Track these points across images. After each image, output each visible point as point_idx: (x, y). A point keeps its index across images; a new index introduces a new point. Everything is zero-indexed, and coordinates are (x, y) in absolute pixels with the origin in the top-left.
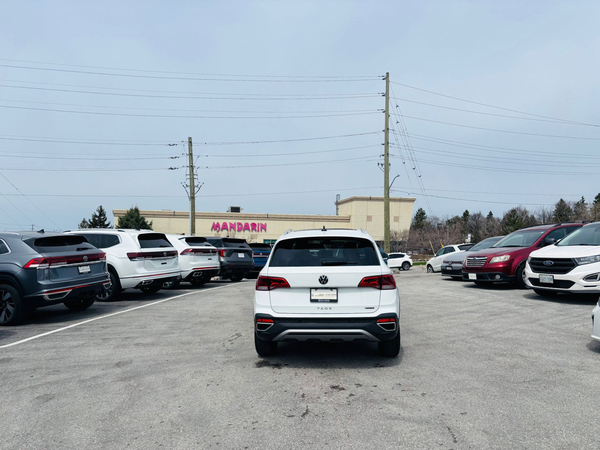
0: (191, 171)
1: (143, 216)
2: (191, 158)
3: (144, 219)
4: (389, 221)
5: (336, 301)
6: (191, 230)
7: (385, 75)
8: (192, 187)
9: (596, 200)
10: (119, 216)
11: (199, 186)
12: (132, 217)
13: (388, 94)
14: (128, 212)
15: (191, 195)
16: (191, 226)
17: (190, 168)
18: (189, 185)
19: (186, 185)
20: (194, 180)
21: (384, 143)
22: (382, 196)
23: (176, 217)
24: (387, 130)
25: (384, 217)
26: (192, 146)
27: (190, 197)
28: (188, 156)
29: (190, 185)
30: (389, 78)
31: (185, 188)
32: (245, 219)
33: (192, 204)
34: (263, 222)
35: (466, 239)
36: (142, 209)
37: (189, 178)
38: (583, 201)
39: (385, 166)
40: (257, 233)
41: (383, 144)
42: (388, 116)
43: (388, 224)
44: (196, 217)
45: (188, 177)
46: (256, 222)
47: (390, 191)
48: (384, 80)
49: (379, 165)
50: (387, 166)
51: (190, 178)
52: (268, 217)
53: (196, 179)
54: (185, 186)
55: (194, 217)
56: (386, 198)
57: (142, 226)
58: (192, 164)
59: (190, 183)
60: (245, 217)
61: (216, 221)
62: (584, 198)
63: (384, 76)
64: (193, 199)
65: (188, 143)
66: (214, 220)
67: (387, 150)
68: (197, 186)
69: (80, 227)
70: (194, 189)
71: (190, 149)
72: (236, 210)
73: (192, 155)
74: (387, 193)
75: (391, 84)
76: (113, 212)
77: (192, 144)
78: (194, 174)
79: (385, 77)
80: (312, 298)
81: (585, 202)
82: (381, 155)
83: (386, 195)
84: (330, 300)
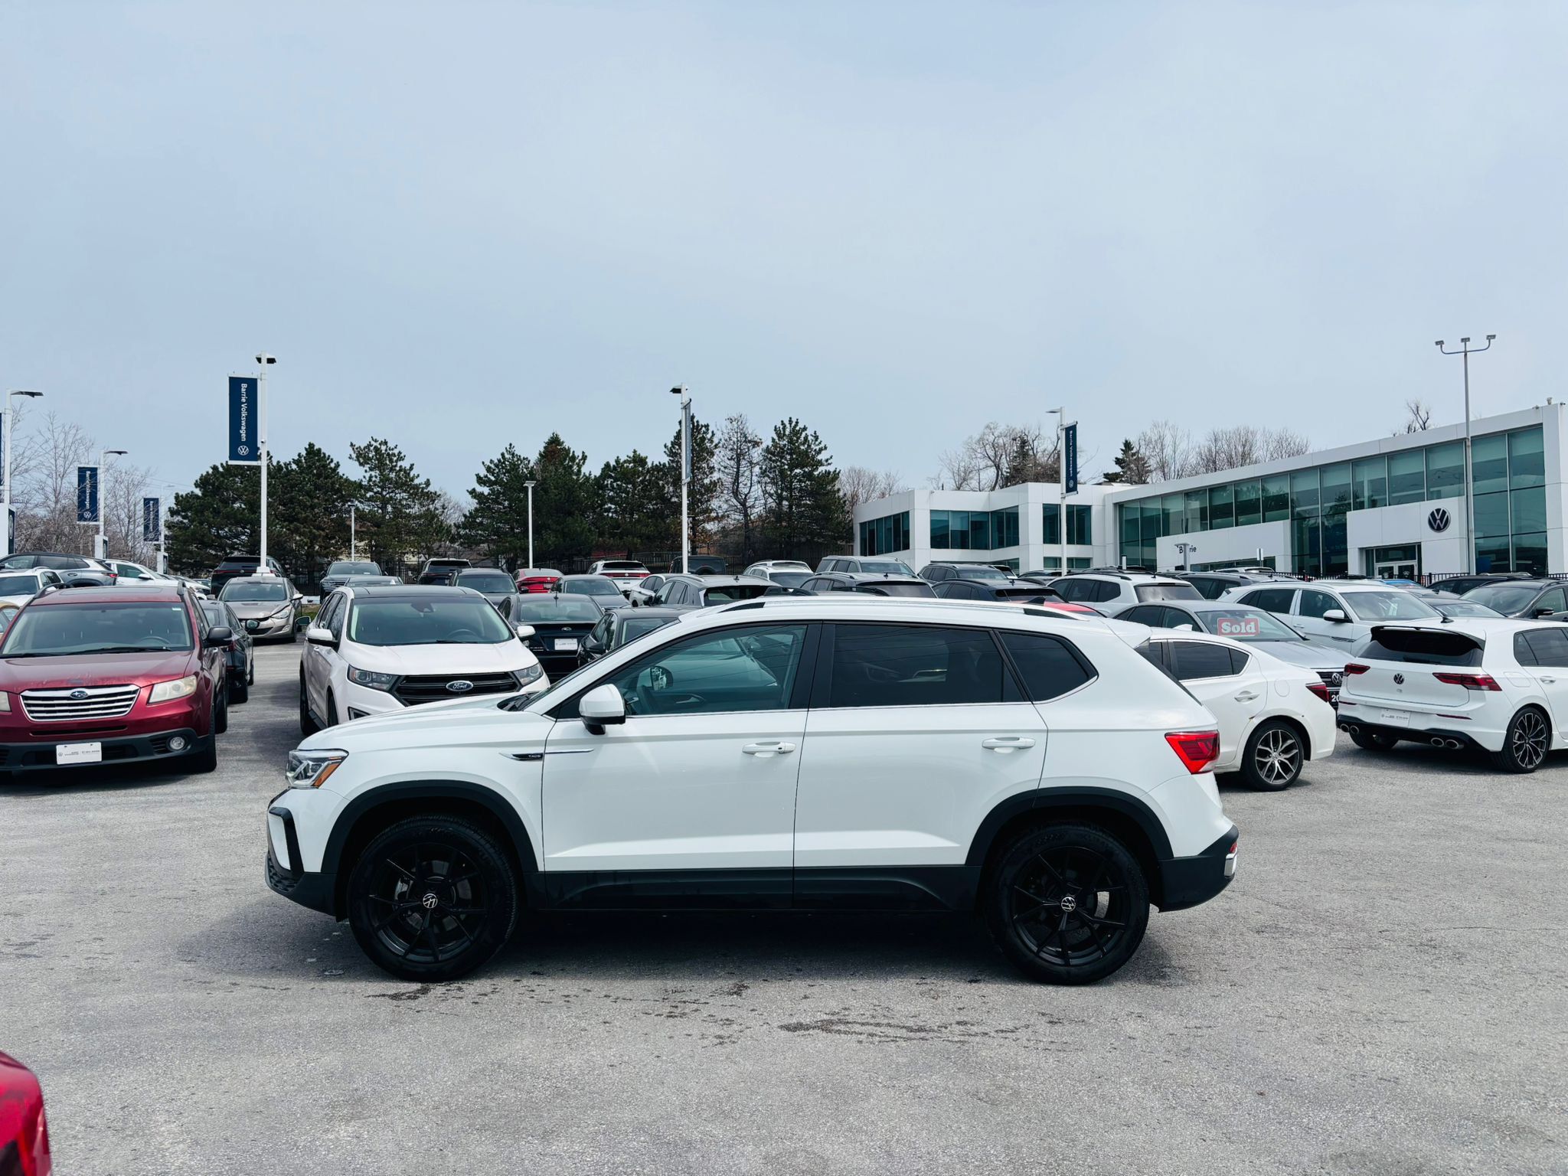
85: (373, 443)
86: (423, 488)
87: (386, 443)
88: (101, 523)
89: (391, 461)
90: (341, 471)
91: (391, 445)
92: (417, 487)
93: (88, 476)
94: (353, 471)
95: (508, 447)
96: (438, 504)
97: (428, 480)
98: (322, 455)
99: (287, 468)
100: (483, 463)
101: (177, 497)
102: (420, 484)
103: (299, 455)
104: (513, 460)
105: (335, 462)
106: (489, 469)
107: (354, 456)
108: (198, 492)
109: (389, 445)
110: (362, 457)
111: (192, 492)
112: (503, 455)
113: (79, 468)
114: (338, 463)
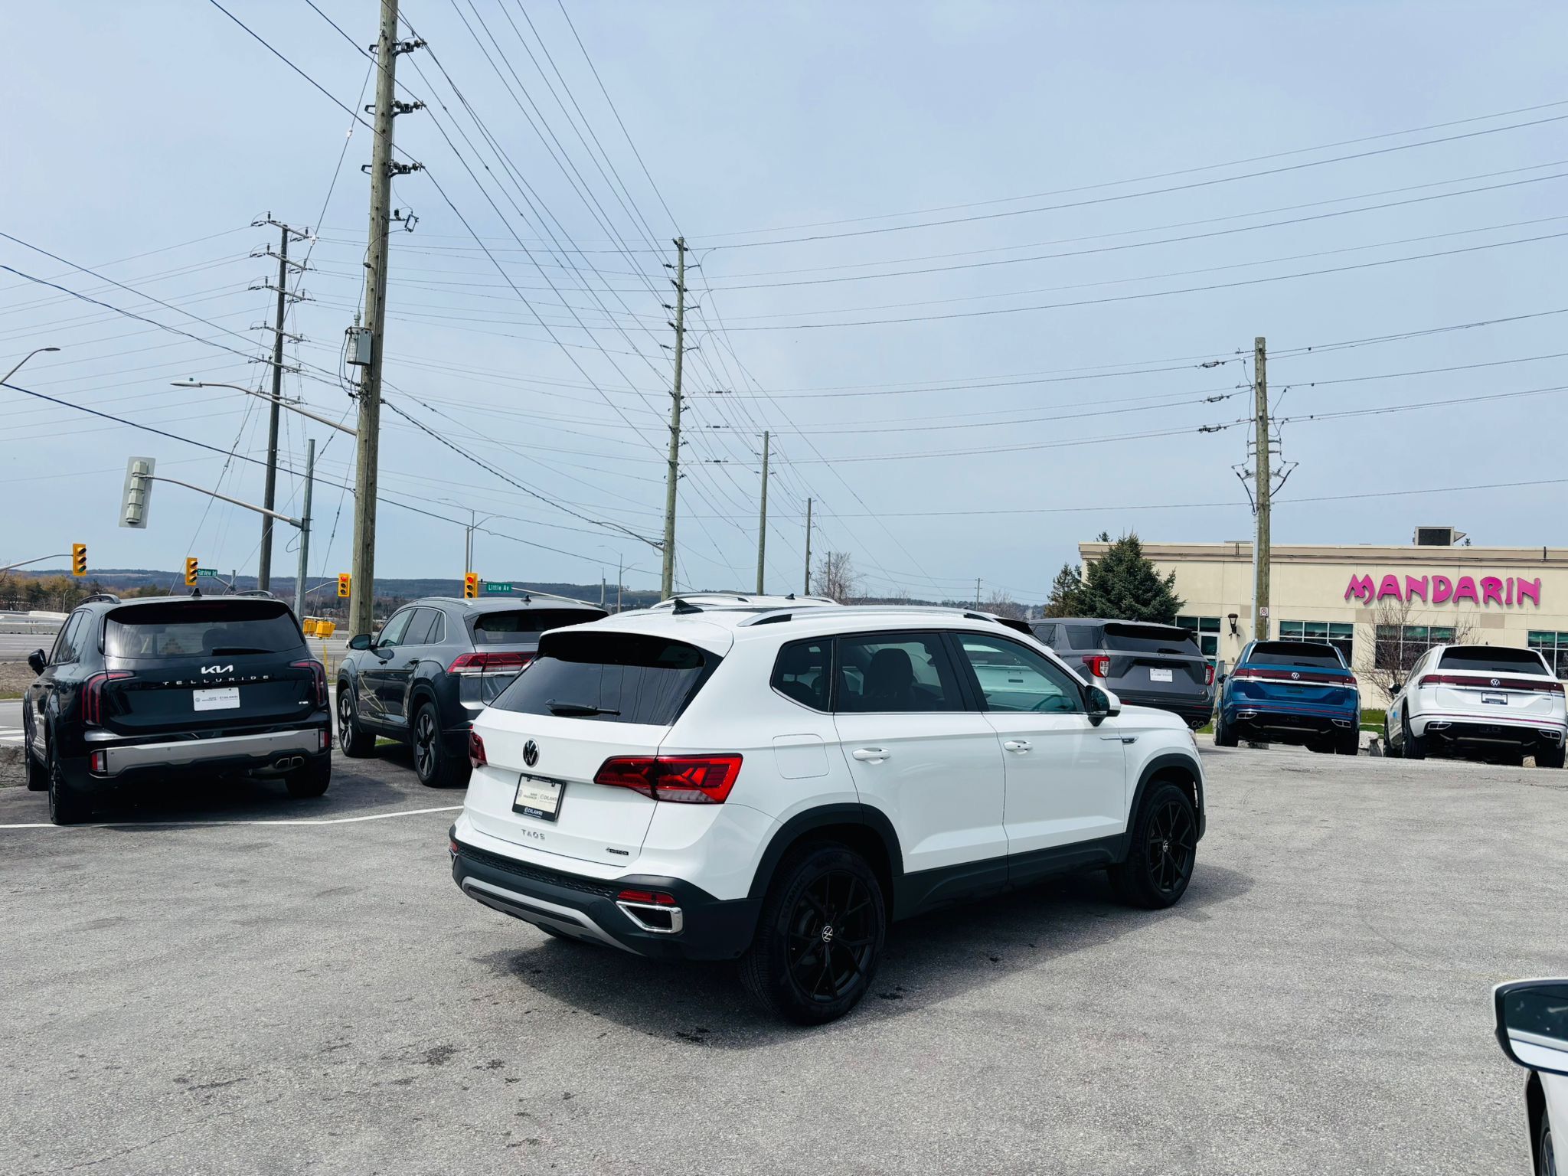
0: (1260, 431)
1: (1149, 558)
2: (1261, 395)
3: (1150, 568)
6: (1255, 598)
8: (1264, 475)
10: (1087, 559)
11: (1283, 473)
12: (1120, 561)
14: (1111, 549)
15: (1258, 500)
16: (1258, 585)
17: (1257, 424)
18: (1255, 470)
19: (1247, 472)
20: (1267, 457)
23: (1242, 559)
26: (1267, 362)
27: (1255, 505)
28: (1254, 391)
29: (1258, 471)
31: (1242, 480)
32: (1459, 566)
33: (1260, 522)
34: (1529, 576)
36: (1146, 541)
37: (1255, 451)
40: (1505, 609)
44: (1271, 560)
45: (1253, 448)
46: (1502, 575)
51: (1257, 453)
52: (1545, 560)
53: (1277, 452)
54: (1243, 475)
55: (1266, 559)
57: (1144, 585)
58: (1265, 410)
59: (1258, 466)
60: (1460, 559)
61: (1361, 573)
64: (1264, 509)
65: (1254, 353)
66: (1354, 568)
68: (1276, 472)
69: (1057, 586)
70: (1268, 481)
71: (1261, 371)
72: (1434, 536)
73: (1265, 387)
76: (1079, 548)
77: (1267, 356)
78: (1270, 438)
80: (518, 801)
84: (544, 812)
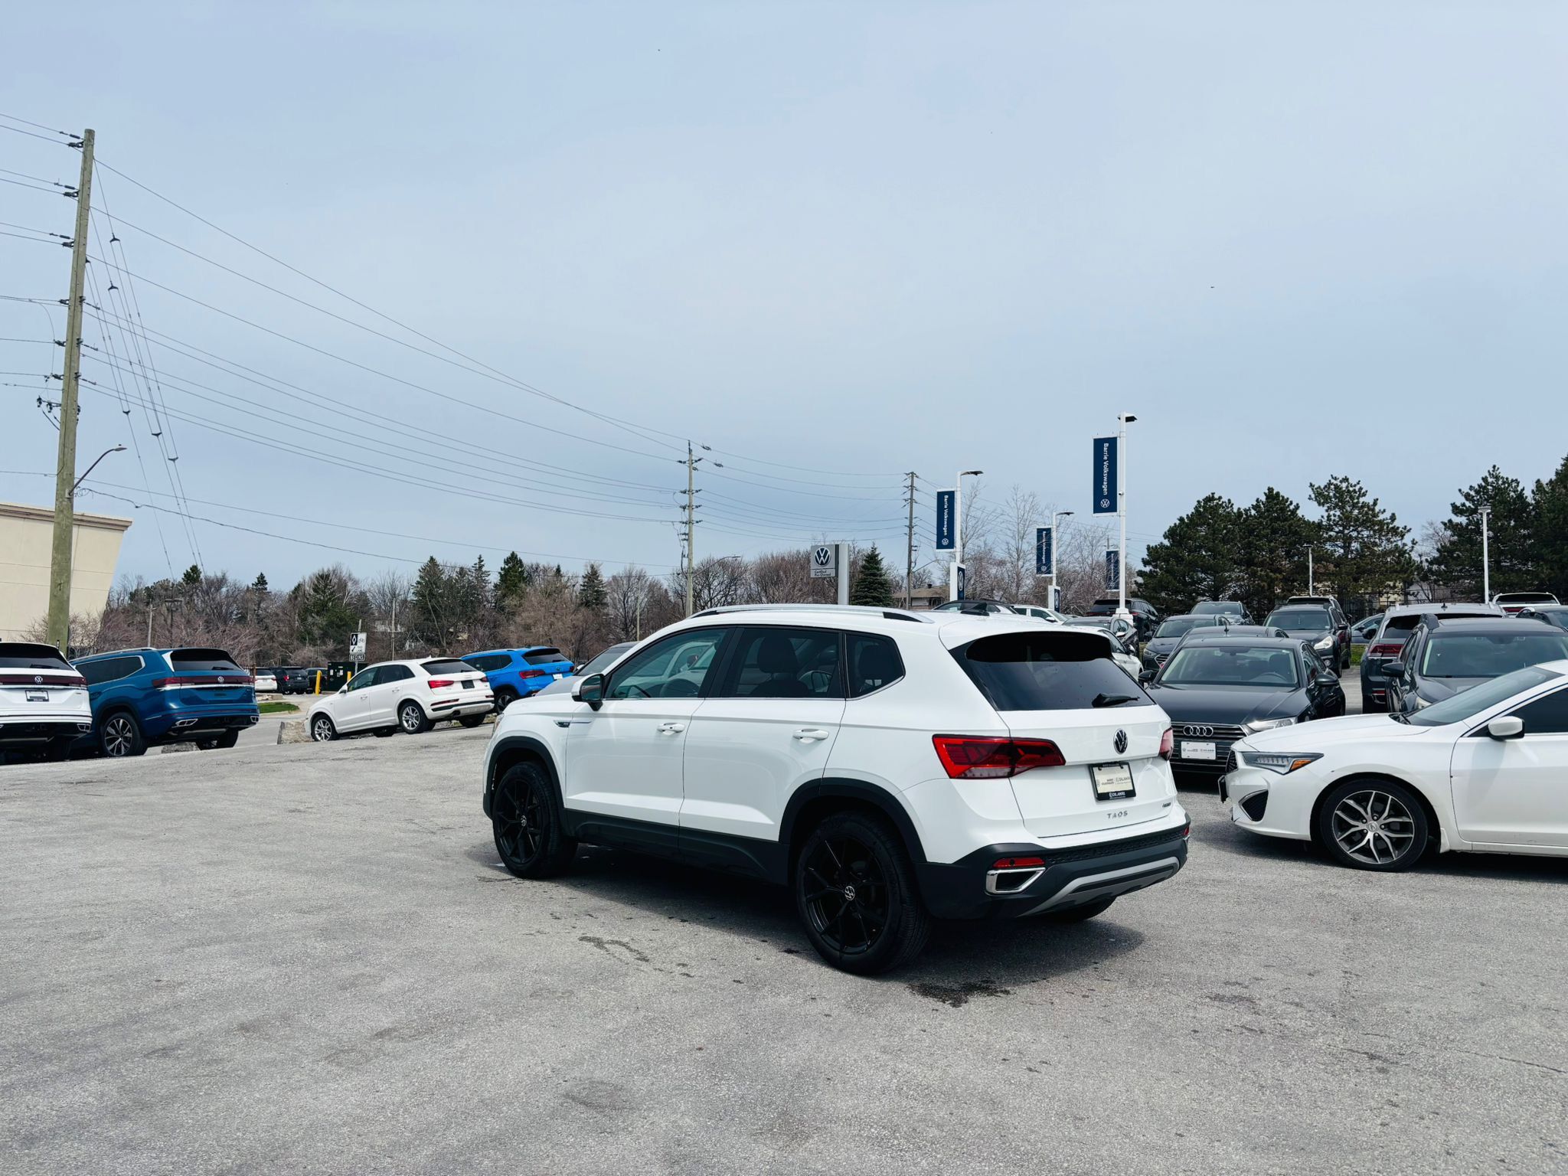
4: (68, 582)
5: (1130, 794)
7: (82, 135)
9: (507, 567)
13: (89, 195)
21: (63, 339)
22: (49, 504)
24: (75, 302)
25: (49, 570)
30: (93, 146)
35: (352, 644)
38: (481, 567)
39: (65, 412)
41: (60, 344)
42: (80, 262)
43: (63, 592)
47: (75, 491)
48: (71, 148)
49: (40, 403)
50: (70, 411)
56: (62, 511)
62: (483, 561)
63: (78, 138)
67: (72, 360)
74: (67, 496)
75: (97, 169)
79: (81, 141)
80: (1101, 790)
81: (484, 569)
82: (48, 374)
83: (64, 503)
84: (1126, 791)
85: (1333, 481)
86: (1388, 524)
87: (1346, 480)
88: (1054, 575)
89: (1352, 498)
90: (1300, 513)
91: (1353, 481)
92: (1381, 523)
93: (1044, 536)
94: (1312, 512)
95: (1491, 469)
96: (1407, 539)
97: (1393, 514)
98: (1281, 498)
99: (1246, 514)
100: (1460, 490)
101: (1149, 548)
102: (1384, 520)
103: (1257, 500)
104: (1497, 483)
105: (1294, 504)
106: (1467, 496)
107: (1313, 496)
108: (1166, 543)
109: (1350, 481)
110: (1320, 496)
111: (1161, 543)
112: (1485, 479)
113: (1038, 529)
114: (1297, 504)
